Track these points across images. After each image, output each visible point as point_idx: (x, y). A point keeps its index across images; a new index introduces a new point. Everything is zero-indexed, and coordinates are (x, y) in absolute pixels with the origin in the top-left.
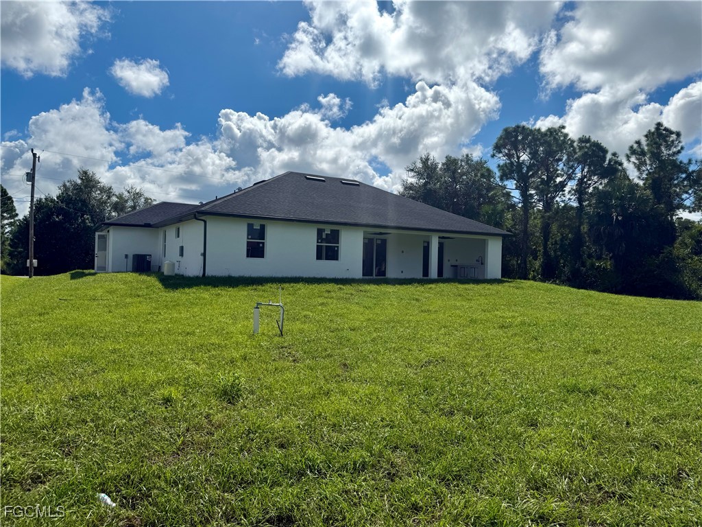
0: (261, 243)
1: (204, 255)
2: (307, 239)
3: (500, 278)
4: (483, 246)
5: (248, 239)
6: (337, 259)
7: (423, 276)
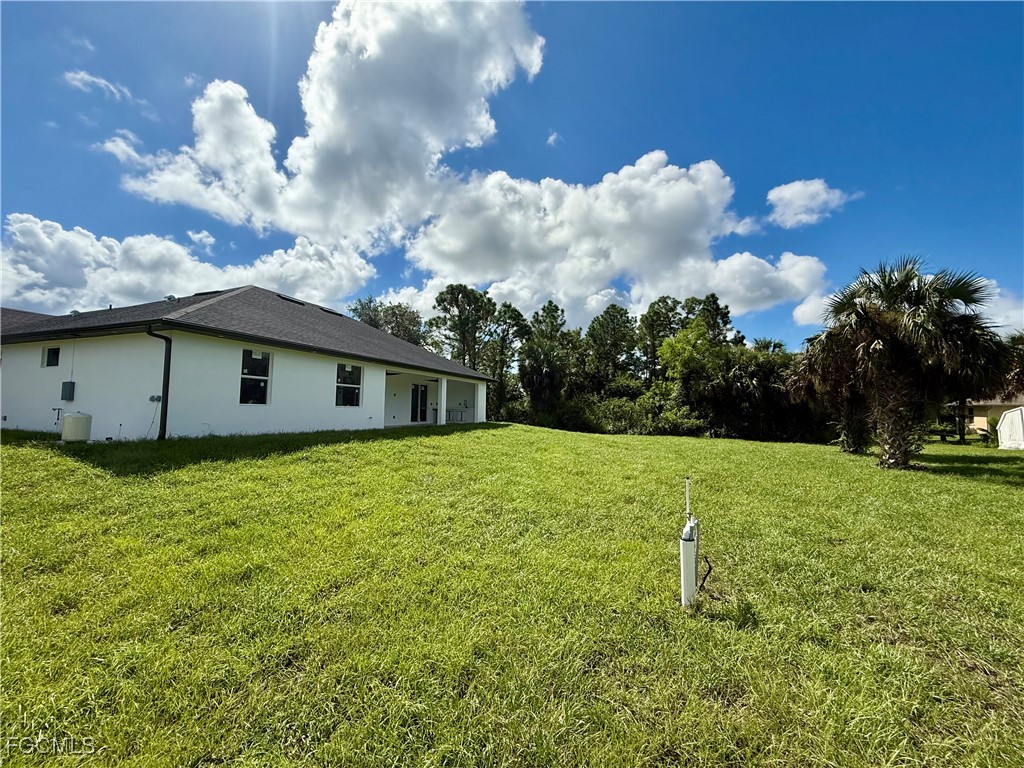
0: (262, 381)
1: (164, 399)
2: (324, 378)
3: (485, 420)
4: (473, 390)
5: (243, 374)
6: (357, 405)
7: (412, 421)
